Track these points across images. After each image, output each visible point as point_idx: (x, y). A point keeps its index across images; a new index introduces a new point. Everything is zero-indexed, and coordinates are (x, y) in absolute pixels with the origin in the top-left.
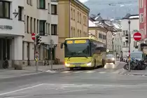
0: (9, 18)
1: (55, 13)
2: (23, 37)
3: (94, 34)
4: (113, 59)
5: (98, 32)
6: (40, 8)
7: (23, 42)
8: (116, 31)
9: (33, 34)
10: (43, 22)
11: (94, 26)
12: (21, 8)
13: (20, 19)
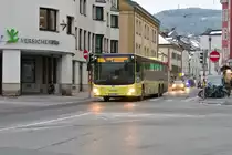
0: (55, 30)
1: (116, 26)
2: (73, 55)
3: (166, 53)
5: (172, 51)
6: (97, 19)
7: (74, 62)
8: (194, 50)
9: (85, 52)
10: (100, 37)
11: (167, 43)
12: (70, 18)
13: (69, 32)
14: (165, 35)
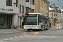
0: (12, 6)
1: (34, 4)
2: (18, 14)
4: (60, 25)
5: (54, 13)
6: (27, 1)
7: (18, 17)
8: (62, 13)
9: (23, 13)
10: (28, 8)
11: (52, 10)
13: (17, 6)
14: (51, 7)
